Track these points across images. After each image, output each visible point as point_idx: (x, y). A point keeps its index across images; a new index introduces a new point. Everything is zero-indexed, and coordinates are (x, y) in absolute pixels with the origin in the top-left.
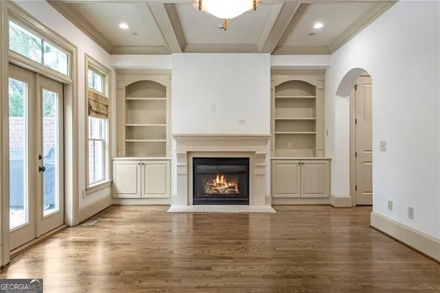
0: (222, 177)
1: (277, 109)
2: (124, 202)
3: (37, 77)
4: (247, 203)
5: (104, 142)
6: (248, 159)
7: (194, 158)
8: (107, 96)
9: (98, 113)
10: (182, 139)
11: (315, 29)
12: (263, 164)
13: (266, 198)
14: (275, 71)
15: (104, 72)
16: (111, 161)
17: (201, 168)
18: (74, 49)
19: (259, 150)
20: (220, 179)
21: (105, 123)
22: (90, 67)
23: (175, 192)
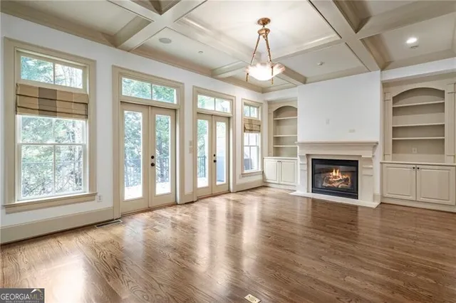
0: (338, 171)
1: (395, 117)
2: (270, 185)
3: (213, 117)
4: (356, 197)
5: (258, 147)
6: (357, 161)
7: (312, 159)
8: (260, 119)
9: (251, 131)
10: (303, 145)
11: (407, 44)
12: (371, 166)
13: (374, 196)
14: (386, 85)
15: (258, 105)
16: (263, 159)
17: (318, 166)
18: (234, 98)
19: (366, 154)
20: (336, 172)
21: (259, 135)
22: (245, 104)
23: (299, 182)
